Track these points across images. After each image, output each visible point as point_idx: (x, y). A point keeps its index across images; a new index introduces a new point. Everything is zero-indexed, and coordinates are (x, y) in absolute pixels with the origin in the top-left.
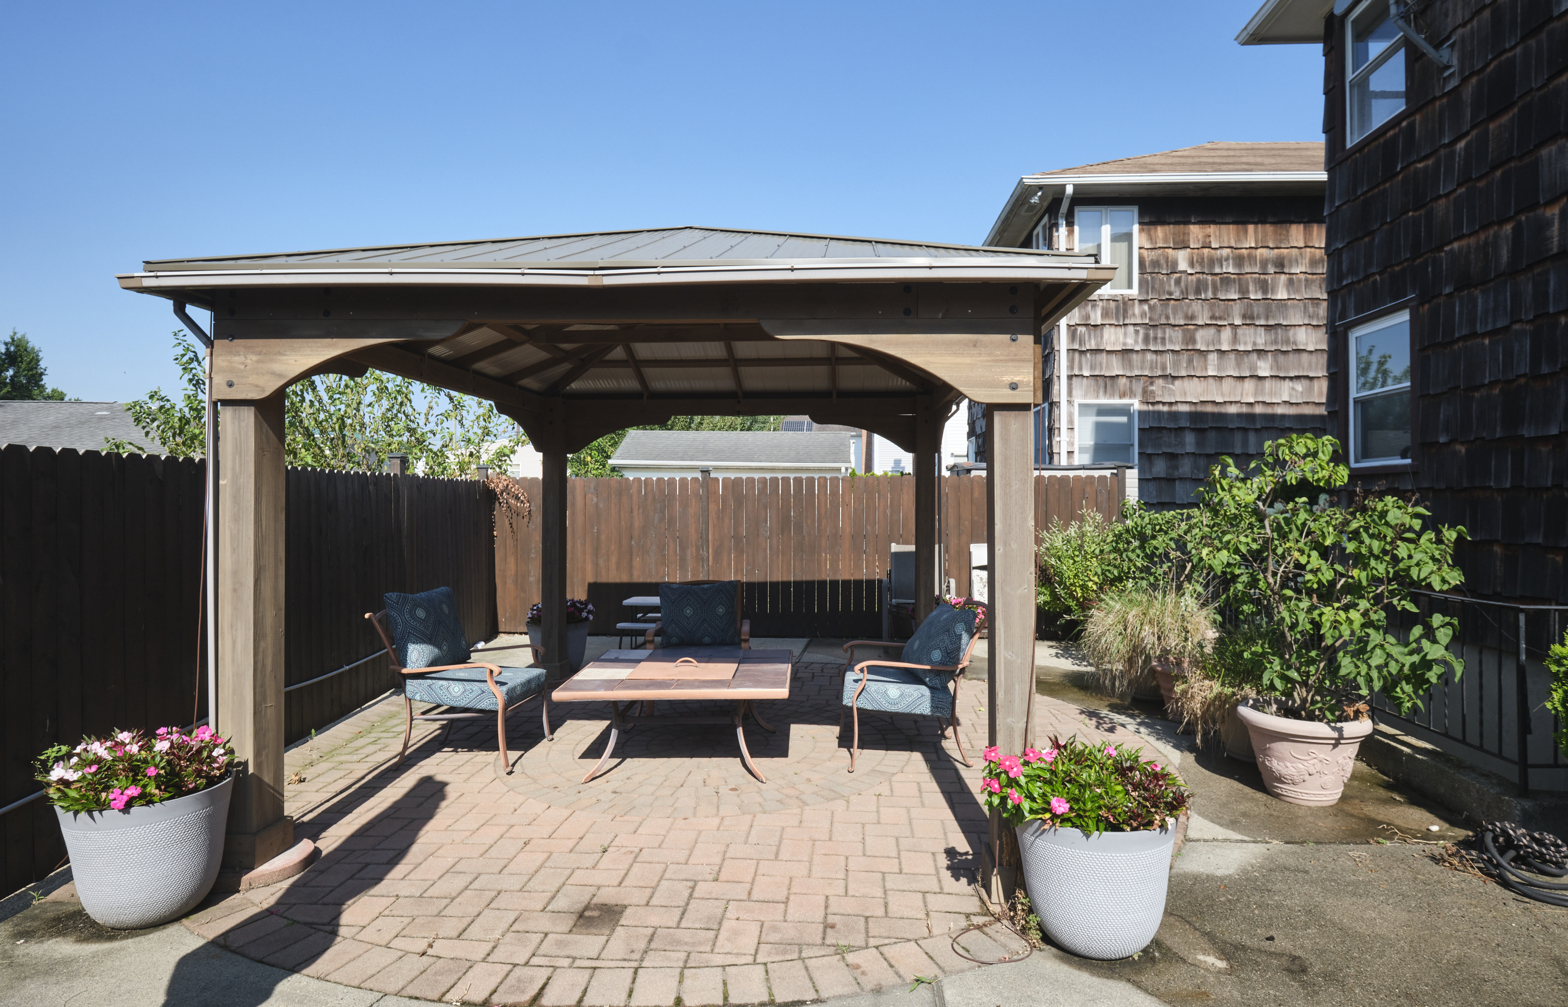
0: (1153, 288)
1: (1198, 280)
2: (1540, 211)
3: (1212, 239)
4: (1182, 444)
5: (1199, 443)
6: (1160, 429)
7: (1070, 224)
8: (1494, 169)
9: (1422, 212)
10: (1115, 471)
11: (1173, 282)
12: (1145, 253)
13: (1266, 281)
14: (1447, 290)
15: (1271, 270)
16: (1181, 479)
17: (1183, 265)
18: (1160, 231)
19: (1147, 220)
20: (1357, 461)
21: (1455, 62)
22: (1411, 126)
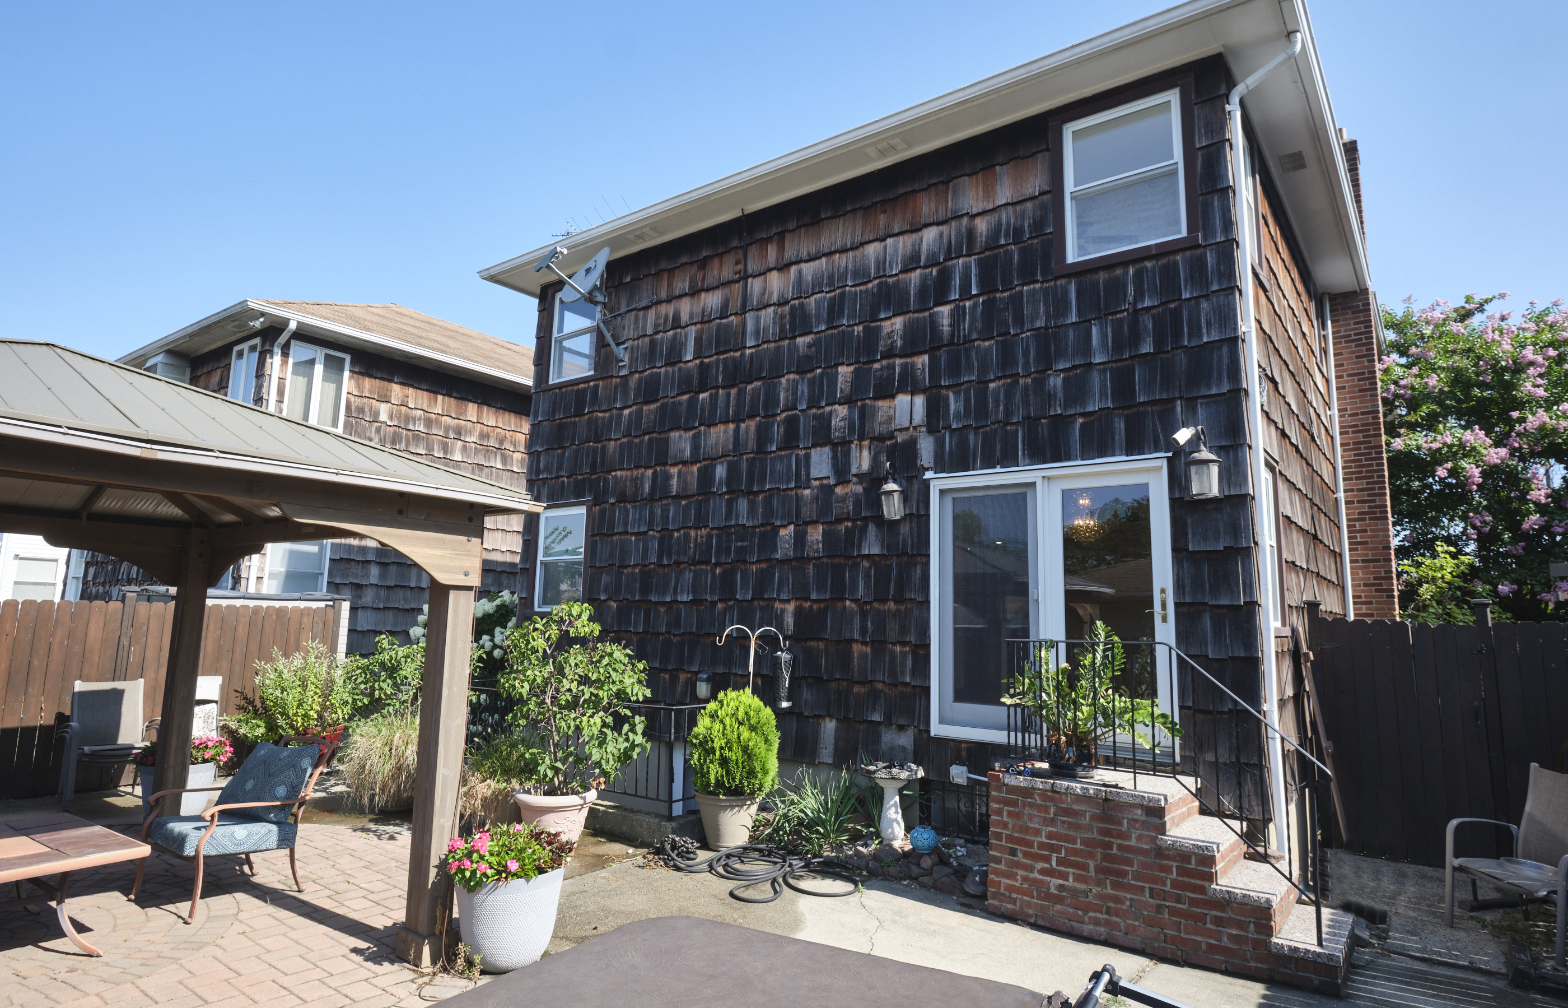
0: (356, 431)
1: (395, 432)
2: (668, 468)
3: (409, 400)
4: (367, 576)
5: (382, 576)
6: (349, 561)
7: (285, 354)
8: (645, 434)
9: (600, 445)
10: (331, 603)
11: (373, 429)
12: (352, 399)
13: (447, 444)
14: (612, 501)
15: (452, 436)
16: (363, 608)
17: (383, 417)
18: (367, 382)
19: (357, 370)
20: (539, 607)
21: (626, 359)
22: (596, 387)
